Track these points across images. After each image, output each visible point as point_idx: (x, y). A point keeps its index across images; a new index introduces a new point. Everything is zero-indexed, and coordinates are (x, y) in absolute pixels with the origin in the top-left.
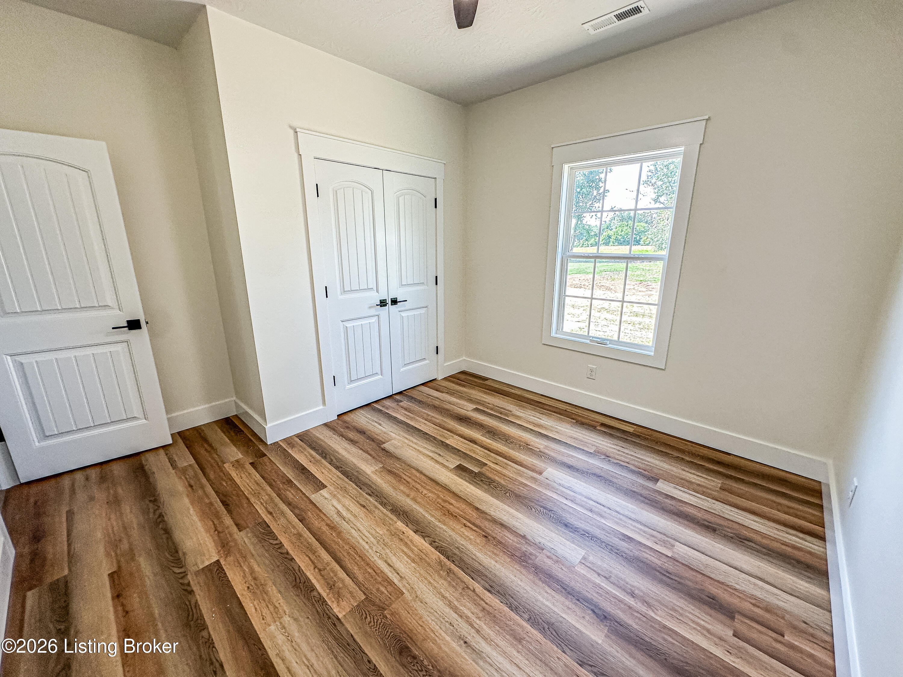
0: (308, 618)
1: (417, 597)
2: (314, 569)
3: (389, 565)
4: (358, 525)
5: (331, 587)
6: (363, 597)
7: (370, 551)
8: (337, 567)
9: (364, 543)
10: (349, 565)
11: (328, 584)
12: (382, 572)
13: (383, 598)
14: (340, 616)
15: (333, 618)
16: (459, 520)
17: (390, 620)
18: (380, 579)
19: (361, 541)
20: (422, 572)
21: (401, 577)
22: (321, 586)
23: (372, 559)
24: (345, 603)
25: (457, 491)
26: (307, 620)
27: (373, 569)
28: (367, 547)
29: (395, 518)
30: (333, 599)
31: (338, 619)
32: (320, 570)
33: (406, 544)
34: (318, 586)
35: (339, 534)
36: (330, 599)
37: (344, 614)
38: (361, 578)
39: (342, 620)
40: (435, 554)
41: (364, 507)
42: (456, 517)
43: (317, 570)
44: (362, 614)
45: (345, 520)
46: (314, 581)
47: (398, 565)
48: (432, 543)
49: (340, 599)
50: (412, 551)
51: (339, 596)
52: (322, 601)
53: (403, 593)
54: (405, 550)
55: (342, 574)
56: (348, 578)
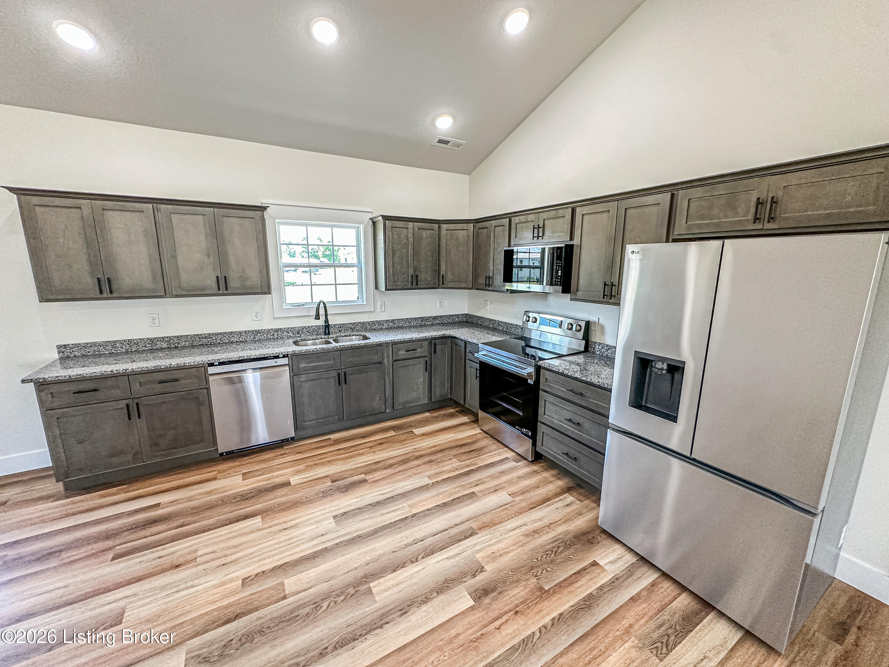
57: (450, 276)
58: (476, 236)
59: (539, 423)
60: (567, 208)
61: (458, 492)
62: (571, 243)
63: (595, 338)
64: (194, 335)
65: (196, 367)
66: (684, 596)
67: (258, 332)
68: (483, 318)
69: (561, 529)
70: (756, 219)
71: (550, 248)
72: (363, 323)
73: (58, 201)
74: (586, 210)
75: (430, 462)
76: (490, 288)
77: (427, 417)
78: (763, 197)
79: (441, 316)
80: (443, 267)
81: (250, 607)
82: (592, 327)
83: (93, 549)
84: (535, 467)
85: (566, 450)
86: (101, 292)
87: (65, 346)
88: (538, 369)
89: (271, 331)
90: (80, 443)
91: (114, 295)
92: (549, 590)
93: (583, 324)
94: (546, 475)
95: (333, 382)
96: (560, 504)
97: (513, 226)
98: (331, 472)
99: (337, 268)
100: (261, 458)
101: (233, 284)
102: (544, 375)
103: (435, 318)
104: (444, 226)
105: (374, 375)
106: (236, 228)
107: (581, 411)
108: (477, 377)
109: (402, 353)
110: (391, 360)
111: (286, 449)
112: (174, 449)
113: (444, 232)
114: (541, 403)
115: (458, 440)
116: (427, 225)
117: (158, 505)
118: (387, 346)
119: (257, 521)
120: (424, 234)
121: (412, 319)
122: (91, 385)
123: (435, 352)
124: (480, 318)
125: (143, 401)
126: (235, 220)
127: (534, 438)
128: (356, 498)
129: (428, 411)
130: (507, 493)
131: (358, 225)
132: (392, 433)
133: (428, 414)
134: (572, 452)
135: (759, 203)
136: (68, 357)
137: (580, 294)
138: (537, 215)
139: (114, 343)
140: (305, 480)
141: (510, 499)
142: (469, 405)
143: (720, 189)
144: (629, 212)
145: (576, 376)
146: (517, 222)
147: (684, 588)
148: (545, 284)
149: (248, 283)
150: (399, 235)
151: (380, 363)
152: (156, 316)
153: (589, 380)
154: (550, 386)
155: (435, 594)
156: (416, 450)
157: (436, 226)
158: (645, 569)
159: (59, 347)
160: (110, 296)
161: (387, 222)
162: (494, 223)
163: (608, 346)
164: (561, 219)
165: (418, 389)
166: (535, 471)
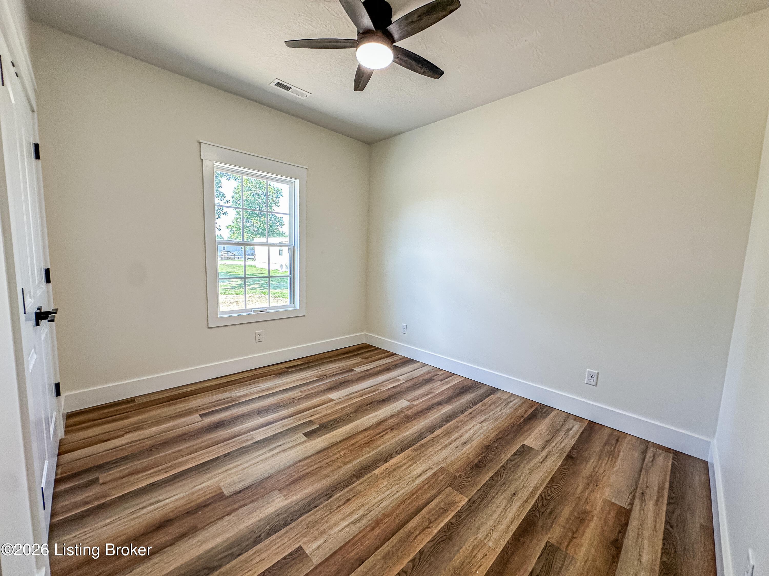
0: (474, 520)
1: (443, 461)
2: (429, 528)
3: (419, 476)
4: (375, 501)
5: (445, 511)
6: (449, 488)
7: (407, 488)
8: (426, 510)
9: (398, 494)
10: (421, 502)
11: (443, 513)
12: (426, 479)
13: (448, 477)
14: (467, 499)
15: (469, 503)
16: (374, 440)
17: (462, 472)
18: (433, 480)
19: (395, 496)
20: (423, 458)
21: (429, 469)
22: (446, 518)
23: (416, 486)
24: (456, 499)
25: (341, 438)
26: (477, 520)
27: (424, 485)
28: (401, 492)
29: (369, 475)
30: (456, 506)
31: (469, 500)
32: (431, 523)
33: (399, 467)
34: (447, 520)
35: (385, 516)
36: (456, 509)
37: (465, 497)
38: (433, 492)
39: (470, 497)
40: (408, 452)
41: (348, 500)
42: (371, 440)
43: (431, 525)
44: (462, 487)
45: (367, 514)
46: (442, 524)
47: (420, 470)
48: (397, 453)
49: (454, 502)
50: (404, 464)
51: (453, 503)
52: (459, 514)
53: (442, 468)
54: (405, 467)
55: (433, 504)
56: (436, 499)
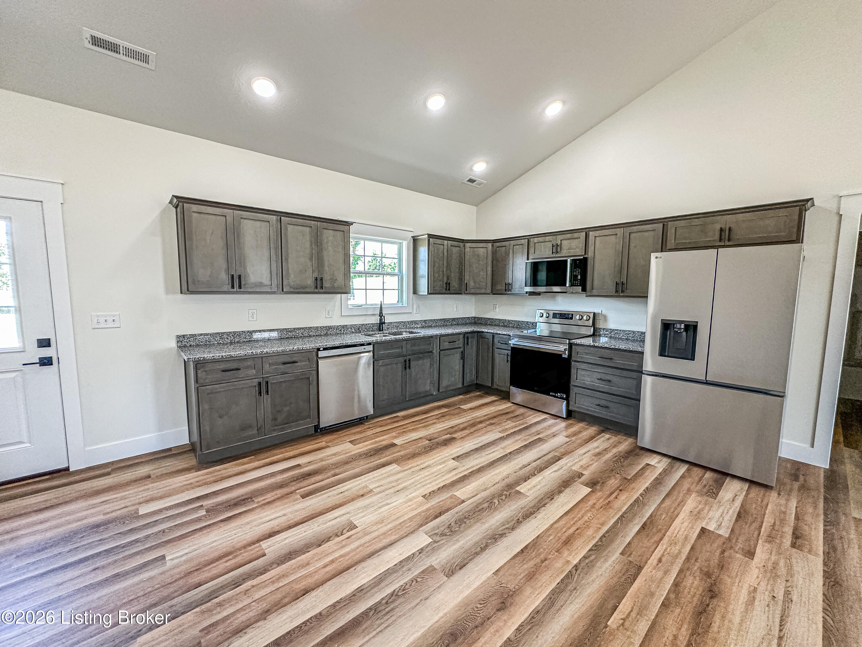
57: (472, 284)
58: (494, 253)
59: (571, 387)
60: (582, 232)
61: (528, 439)
62: (586, 256)
63: (600, 325)
64: (283, 329)
65: (308, 351)
66: (708, 472)
67: (330, 328)
68: (492, 319)
69: (615, 450)
70: (720, 240)
71: (571, 260)
72: (405, 322)
73: (210, 210)
74: (597, 233)
75: (492, 424)
76: (509, 293)
77: (462, 398)
78: (723, 227)
79: (458, 318)
80: (467, 277)
81: (444, 508)
82: (597, 318)
83: (276, 495)
84: (570, 422)
85: (598, 402)
86: (233, 287)
87: (184, 336)
88: (571, 345)
89: (339, 327)
90: (221, 417)
91: (242, 290)
92: (631, 479)
93: (592, 316)
94: (581, 425)
95: (400, 366)
96: (602, 439)
97: (531, 244)
98: (424, 435)
99: (385, 276)
100: (354, 431)
101: (327, 284)
102: (576, 350)
103: (453, 319)
104: (468, 245)
105: (427, 362)
106: (331, 238)
107: (610, 371)
108: (508, 361)
109: (446, 345)
110: (438, 351)
111: (367, 425)
112: (287, 424)
113: (468, 250)
114: (573, 371)
115: (500, 410)
116: (456, 243)
117: (299, 465)
118: (436, 338)
119: (394, 467)
120: (455, 250)
121: (438, 320)
122: (235, 365)
123: (468, 344)
124: (490, 319)
125: (271, 381)
126: (331, 232)
127: (567, 399)
128: (458, 448)
129: (461, 394)
130: (564, 436)
131: (401, 241)
132: (445, 410)
133: (461, 397)
134: (603, 403)
135: (721, 230)
136: (185, 346)
137: (595, 292)
138: (555, 237)
139: (221, 335)
140: (405, 442)
141: (568, 439)
142: (498, 385)
143: (696, 222)
144: (632, 235)
145: (606, 346)
146: (536, 241)
147: (706, 468)
148: (568, 285)
149: (336, 285)
150: (438, 249)
151: (431, 352)
152: (255, 311)
153: (617, 347)
154: (582, 358)
155: (563, 489)
156: (473, 419)
157: (462, 244)
158: (678, 464)
159: (178, 337)
160: (238, 290)
161: (431, 239)
162: (512, 242)
163: (610, 329)
164: (577, 240)
165: (455, 375)
166: (571, 424)
